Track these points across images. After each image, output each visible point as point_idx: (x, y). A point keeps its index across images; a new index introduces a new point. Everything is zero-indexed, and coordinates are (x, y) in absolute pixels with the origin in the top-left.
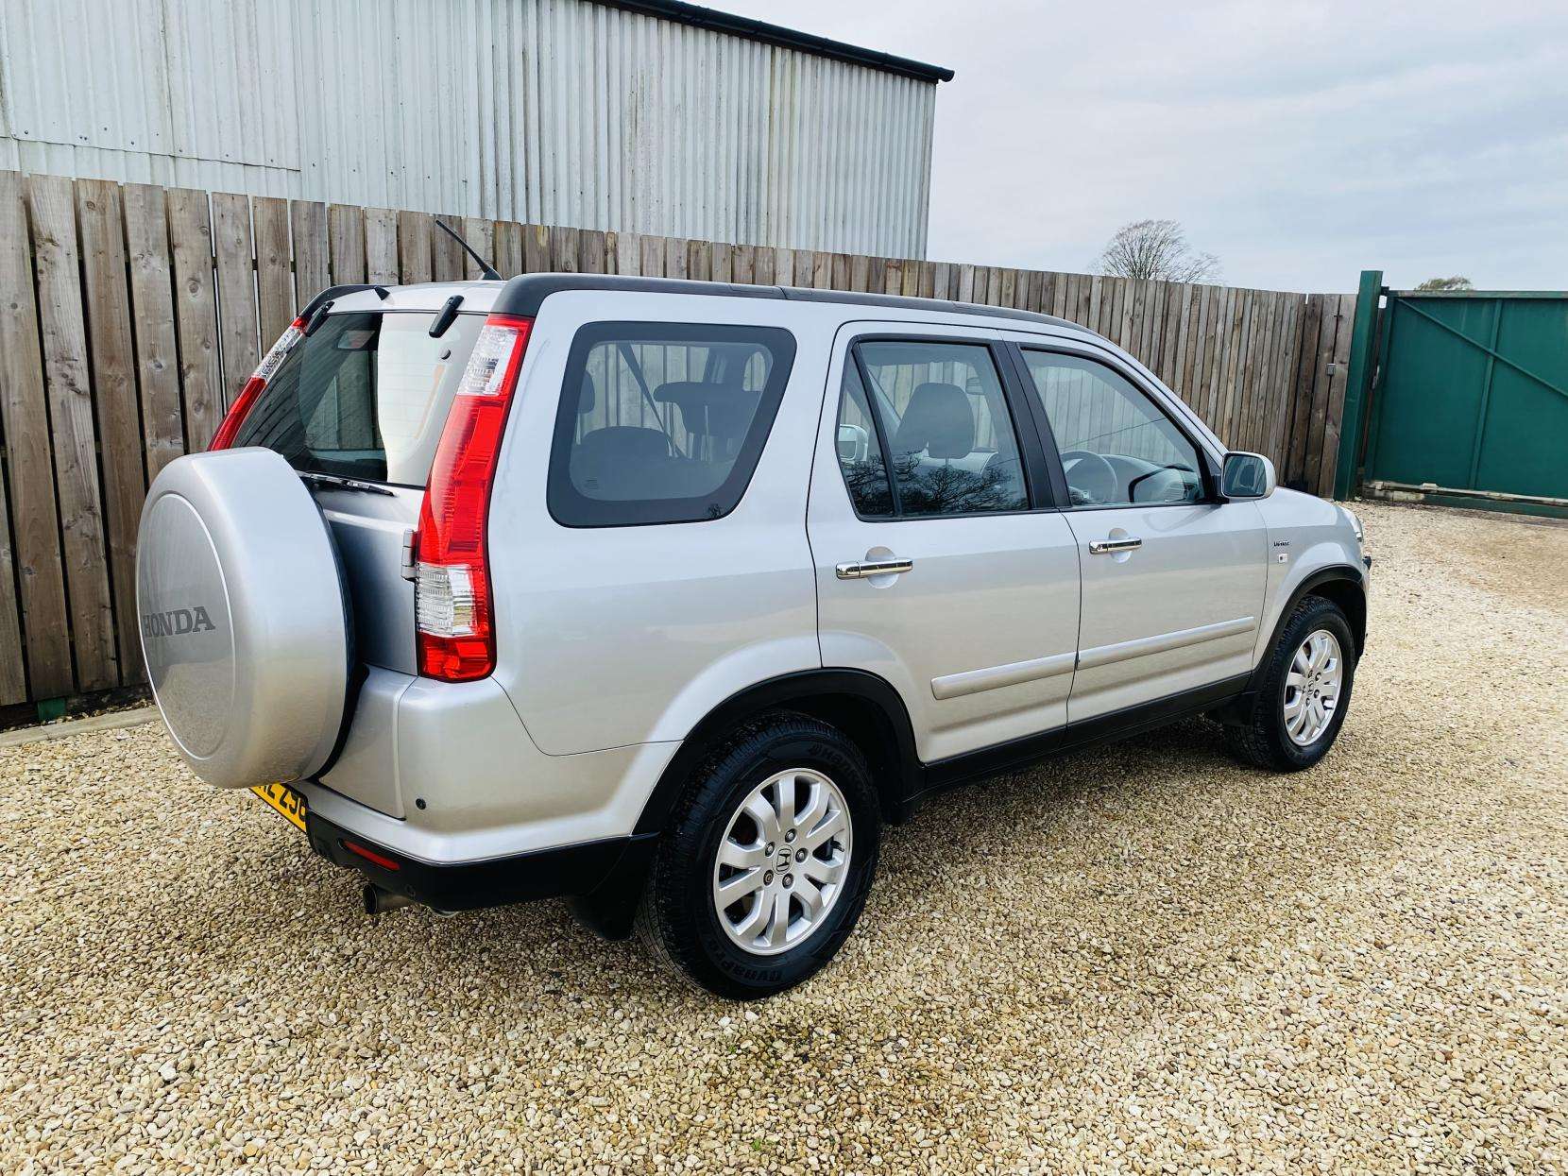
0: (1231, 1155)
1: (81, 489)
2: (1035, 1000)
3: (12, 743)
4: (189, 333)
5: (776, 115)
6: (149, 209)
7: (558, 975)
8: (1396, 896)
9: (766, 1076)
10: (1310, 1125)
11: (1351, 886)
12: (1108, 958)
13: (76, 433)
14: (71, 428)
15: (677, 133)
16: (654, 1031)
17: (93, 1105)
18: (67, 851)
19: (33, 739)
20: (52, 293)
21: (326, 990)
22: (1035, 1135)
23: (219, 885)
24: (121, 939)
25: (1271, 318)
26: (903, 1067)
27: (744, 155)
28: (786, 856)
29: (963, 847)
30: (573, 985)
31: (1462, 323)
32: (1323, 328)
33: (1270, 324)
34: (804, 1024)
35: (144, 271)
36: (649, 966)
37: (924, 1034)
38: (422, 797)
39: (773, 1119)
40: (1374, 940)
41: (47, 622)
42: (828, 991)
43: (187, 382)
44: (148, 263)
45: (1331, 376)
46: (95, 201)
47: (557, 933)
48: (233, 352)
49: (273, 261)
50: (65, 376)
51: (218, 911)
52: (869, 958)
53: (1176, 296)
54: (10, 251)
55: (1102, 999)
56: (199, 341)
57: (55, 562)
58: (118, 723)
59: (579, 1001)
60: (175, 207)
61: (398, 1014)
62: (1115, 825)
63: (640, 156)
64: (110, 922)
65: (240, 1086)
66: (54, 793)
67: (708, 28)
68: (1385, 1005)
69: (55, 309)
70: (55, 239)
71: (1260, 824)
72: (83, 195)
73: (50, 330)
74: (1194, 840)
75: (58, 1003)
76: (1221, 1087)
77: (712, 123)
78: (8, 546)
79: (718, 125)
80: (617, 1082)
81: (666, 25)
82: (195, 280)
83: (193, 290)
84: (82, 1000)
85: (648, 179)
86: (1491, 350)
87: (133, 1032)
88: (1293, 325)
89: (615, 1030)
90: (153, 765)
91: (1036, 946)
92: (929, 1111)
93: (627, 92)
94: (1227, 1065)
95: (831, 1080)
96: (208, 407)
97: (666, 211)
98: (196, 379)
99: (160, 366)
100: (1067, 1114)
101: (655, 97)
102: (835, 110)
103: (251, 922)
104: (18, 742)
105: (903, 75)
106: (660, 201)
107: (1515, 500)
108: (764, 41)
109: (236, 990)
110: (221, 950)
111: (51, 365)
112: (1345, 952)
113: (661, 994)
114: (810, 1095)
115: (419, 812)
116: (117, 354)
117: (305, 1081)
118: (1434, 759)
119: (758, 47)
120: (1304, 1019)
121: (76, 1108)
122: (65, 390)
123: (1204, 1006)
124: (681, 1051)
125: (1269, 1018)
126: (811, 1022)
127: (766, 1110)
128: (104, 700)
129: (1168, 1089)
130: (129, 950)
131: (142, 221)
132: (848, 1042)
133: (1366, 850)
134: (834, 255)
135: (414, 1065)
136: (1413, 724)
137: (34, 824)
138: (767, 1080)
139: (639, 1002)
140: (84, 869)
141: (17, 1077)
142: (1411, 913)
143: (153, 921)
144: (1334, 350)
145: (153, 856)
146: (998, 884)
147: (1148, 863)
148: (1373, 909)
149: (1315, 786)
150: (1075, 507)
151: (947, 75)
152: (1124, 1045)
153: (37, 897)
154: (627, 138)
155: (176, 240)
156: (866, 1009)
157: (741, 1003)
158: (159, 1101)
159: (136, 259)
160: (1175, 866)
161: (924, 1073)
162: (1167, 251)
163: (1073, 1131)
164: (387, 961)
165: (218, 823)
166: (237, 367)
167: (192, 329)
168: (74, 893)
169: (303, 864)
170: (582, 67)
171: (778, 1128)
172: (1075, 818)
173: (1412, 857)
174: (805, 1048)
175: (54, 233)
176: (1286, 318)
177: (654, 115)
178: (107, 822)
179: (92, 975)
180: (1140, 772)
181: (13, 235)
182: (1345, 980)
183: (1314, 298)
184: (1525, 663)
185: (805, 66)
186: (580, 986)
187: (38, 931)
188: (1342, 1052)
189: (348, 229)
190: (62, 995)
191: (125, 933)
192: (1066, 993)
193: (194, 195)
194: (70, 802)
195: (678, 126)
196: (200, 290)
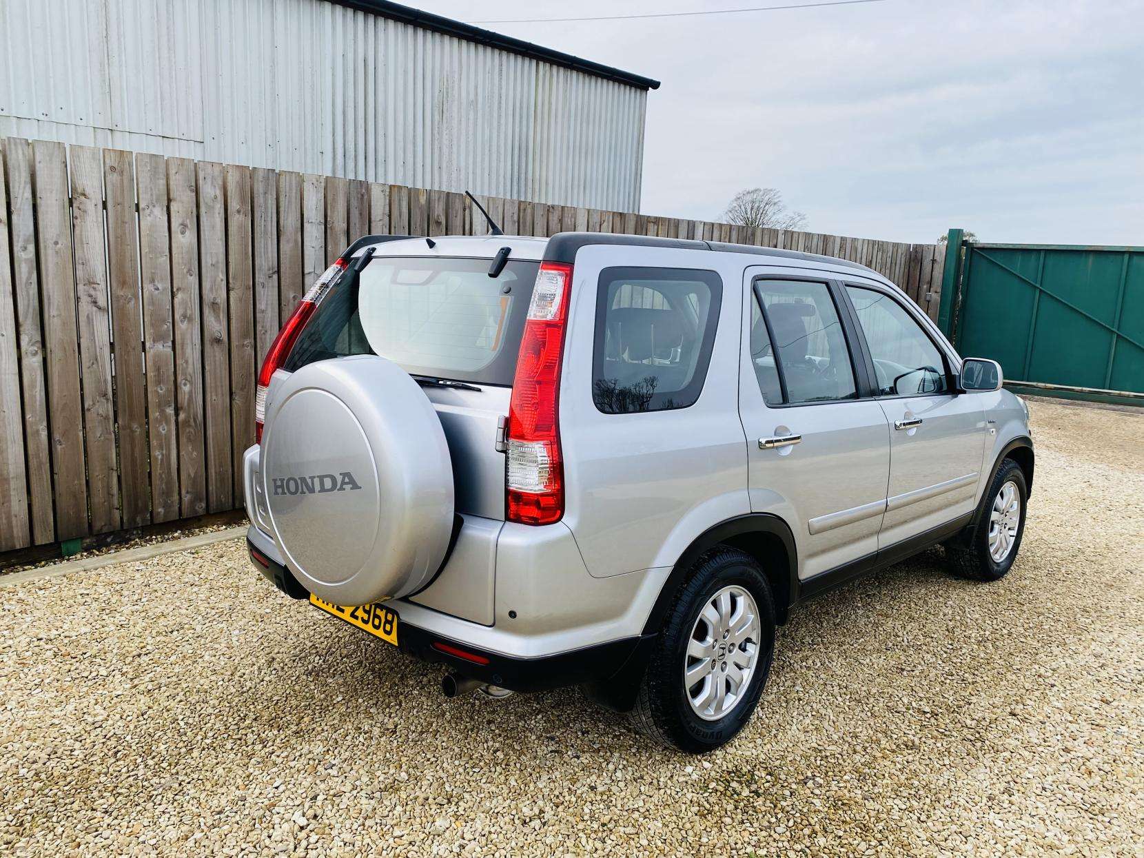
0: (1077, 852)
1: (99, 381)
2: (894, 747)
3: (58, 574)
4: (179, 264)
5: (539, 108)
6: (154, 171)
7: (552, 739)
8: (1101, 667)
9: (736, 808)
10: (1118, 829)
11: (1069, 661)
12: (928, 715)
13: (96, 338)
14: (94, 333)
15: (471, 121)
16: (642, 777)
17: (255, 847)
18: (139, 656)
19: (74, 570)
20: (83, 233)
21: (388, 755)
22: (941, 843)
23: (267, 678)
24: (212, 721)
25: (889, 260)
26: (828, 798)
27: (517, 138)
28: (723, 648)
29: (793, 639)
30: (567, 746)
31: (1017, 265)
32: (923, 268)
33: (888, 265)
34: (745, 770)
35: (148, 218)
36: (615, 731)
37: (830, 774)
38: (514, 610)
39: (755, 838)
40: (1100, 698)
41: (70, 481)
42: (751, 745)
43: (176, 300)
44: (152, 212)
45: (929, 301)
46: (116, 166)
47: (537, 708)
48: (209, 280)
49: (239, 212)
50: (90, 296)
51: (276, 698)
52: (767, 721)
53: (830, 244)
54: (54, 202)
55: (939, 745)
56: (185, 271)
57: (78, 436)
58: (134, 558)
59: (578, 757)
60: (172, 171)
61: (451, 772)
62: (890, 621)
63: (445, 137)
64: (199, 708)
65: (360, 829)
66: (108, 611)
67: (494, 47)
68: (1128, 743)
69: (85, 245)
70: (87, 193)
71: (987, 618)
72: (108, 161)
73: (81, 262)
74: (948, 630)
75: (189, 771)
76: (1048, 804)
77: (495, 115)
78: (45, 423)
79: (499, 116)
80: (634, 816)
81: (464, 43)
82: (184, 226)
83: (183, 233)
84: (205, 768)
85: (451, 153)
86: (1038, 285)
87: (257, 791)
88: (903, 266)
89: (614, 778)
90: (173, 589)
91: (876, 709)
92: (861, 829)
93: (437, 91)
94: (1044, 789)
95: (782, 809)
96: (190, 320)
97: (462, 176)
98: (182, 298)
99: (158, 289)
100: (954, 828)
101: (456, 96)
102: (580, 107)
103: (305, 706)
104: (63, 573)
105: (626, 84)
106: (459, 170)
107: (1055, 388)
108: (531, 57)
109: (320, 757)
110: (294, 728)
111: (81, 287)
112: (1085, 707)
113: (634, 751)
114: (773, 820)
115: (510, 621)
116: (127, 279)
117: (406, 823)
118: (1080, 571)
119: (527, 61)
120: (1081, 755)
121: (242, 850)
122: (90, 306)
123: (1010, 748)
124: (669, 792)
125: (1056, 754)
126: (749, 768)
127: (747, 832)
128: (109, 540)
129: (1013, 807)
130: (222, 728)
131: (148, 181)
132: (781, 781)
133: (1067, 636)
134: (614, 213)
135: (481, 809)
136: (1053, 546)
137: (104, 636)
138: (739, 810)
139: (620, 757)
140: (158, 669)
141: (184, 828)
142: (1115, 678)
143: (230, 707)
144: (930, 283)
145: (207, 658)
146: (830, 665)
147: (924, 647)
148: (1090, 677)
149: (1010, 591)
150: (882, 397)
151: (656, 85)
152: (970, 777)
153: (133, 690)
154: (436, 123)
155: (171, 197)
156: (783, 758)
157: (694, 756)
158: (304, 843)
159: (144, 209)
160: (944, 649)
161: (845, 801)
162: (771, 210)
163: (964, 839)
164: (422, 733)
165: (245, 632)
166: (211, 289)
167: (181, 261)
168: (160, 687)
169: (324, 661)
170: (405, 72)
171: (761, 845)
172: (861, 617)
173: (1099, 639)
174: (754, 787)
175: (86, 189)
176: (898, 262)
177: (455, 109)
178: (159, 633)
179: (204, 749)
180: (888, 583)
181: (57, 190)
182: (1094, 727)
183: (916, 247)
184: (1107, 502)
185: (559, 75)
186: (572, 746)
187: (145, 716)
188: (1115, 777)
189: (291, 189)
190: (187, 765)
191: (213, 717)
192: (913, 742)
193: (186, 163)
194: (123, 618)
195: (471, 117)
196: (187, 233)
